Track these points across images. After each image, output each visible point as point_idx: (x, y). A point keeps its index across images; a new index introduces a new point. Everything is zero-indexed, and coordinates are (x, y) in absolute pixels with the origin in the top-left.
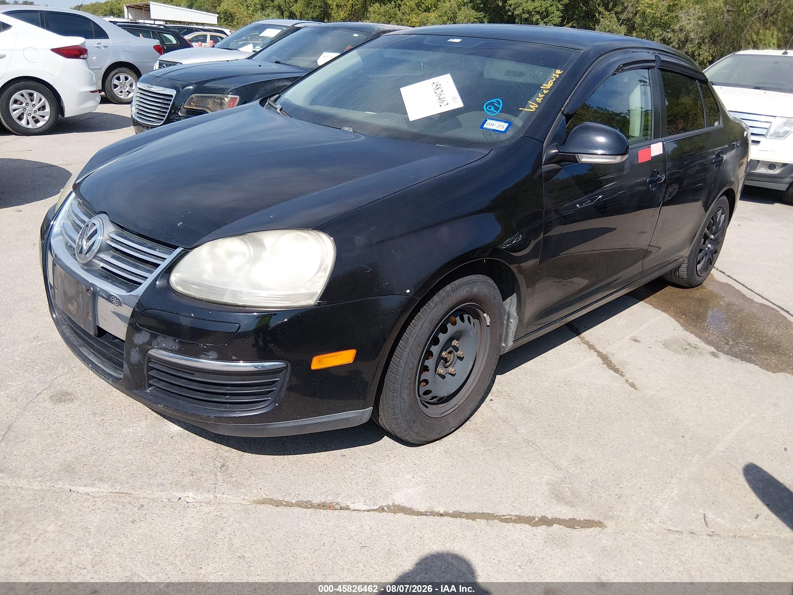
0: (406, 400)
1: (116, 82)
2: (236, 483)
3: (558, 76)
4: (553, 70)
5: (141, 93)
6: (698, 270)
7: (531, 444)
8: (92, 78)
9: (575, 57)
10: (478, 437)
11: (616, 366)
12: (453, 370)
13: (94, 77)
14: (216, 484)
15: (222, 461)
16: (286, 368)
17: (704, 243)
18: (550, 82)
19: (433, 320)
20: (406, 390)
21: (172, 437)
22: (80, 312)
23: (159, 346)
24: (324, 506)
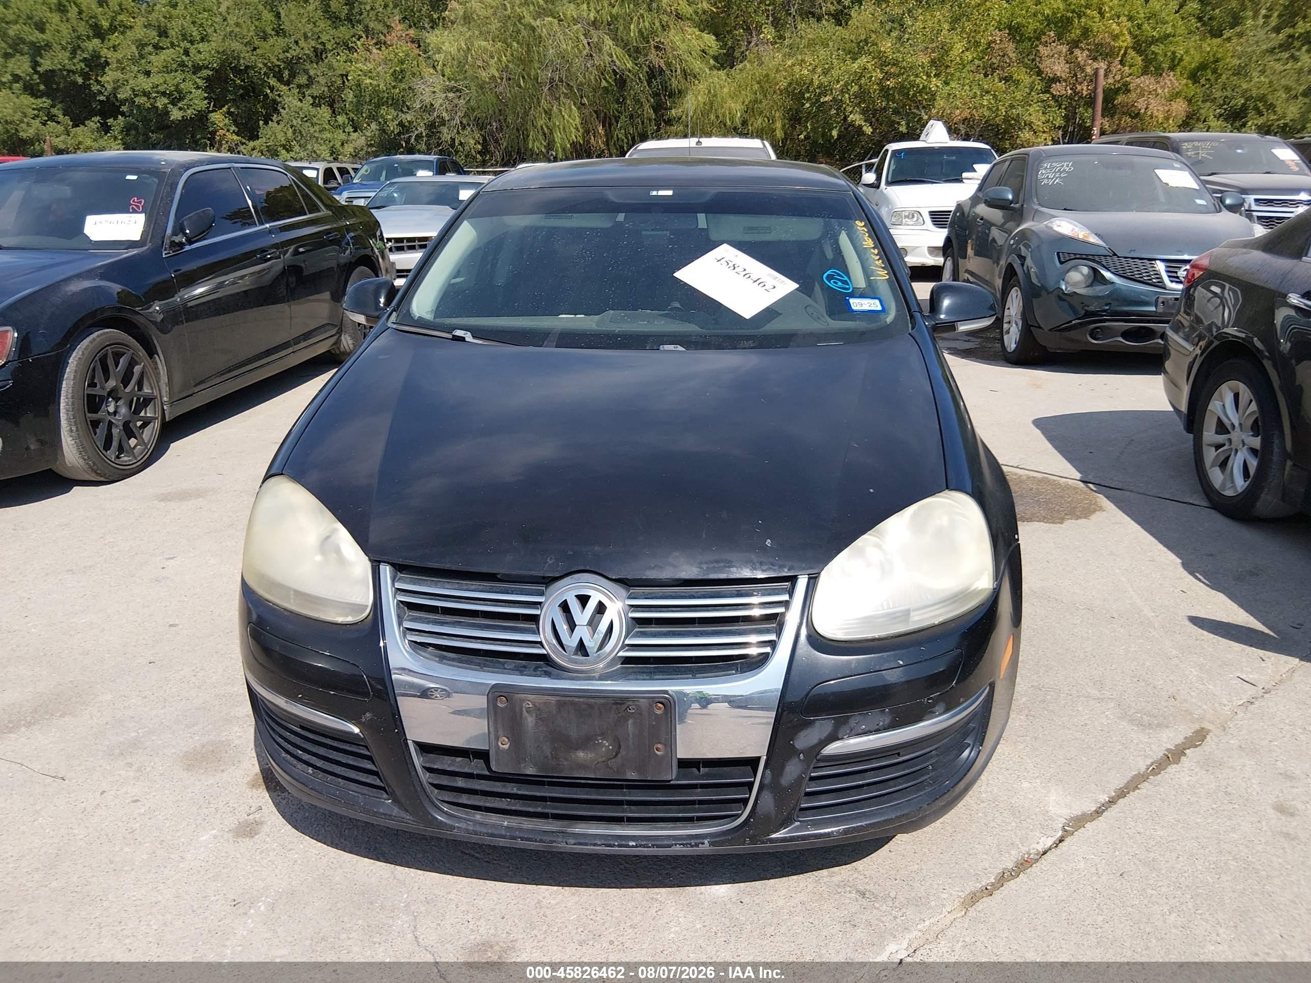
3: (865, 229)
18: (865, 238)
22: (623, 752)
23: (853, 732)
24: (1024, 865)
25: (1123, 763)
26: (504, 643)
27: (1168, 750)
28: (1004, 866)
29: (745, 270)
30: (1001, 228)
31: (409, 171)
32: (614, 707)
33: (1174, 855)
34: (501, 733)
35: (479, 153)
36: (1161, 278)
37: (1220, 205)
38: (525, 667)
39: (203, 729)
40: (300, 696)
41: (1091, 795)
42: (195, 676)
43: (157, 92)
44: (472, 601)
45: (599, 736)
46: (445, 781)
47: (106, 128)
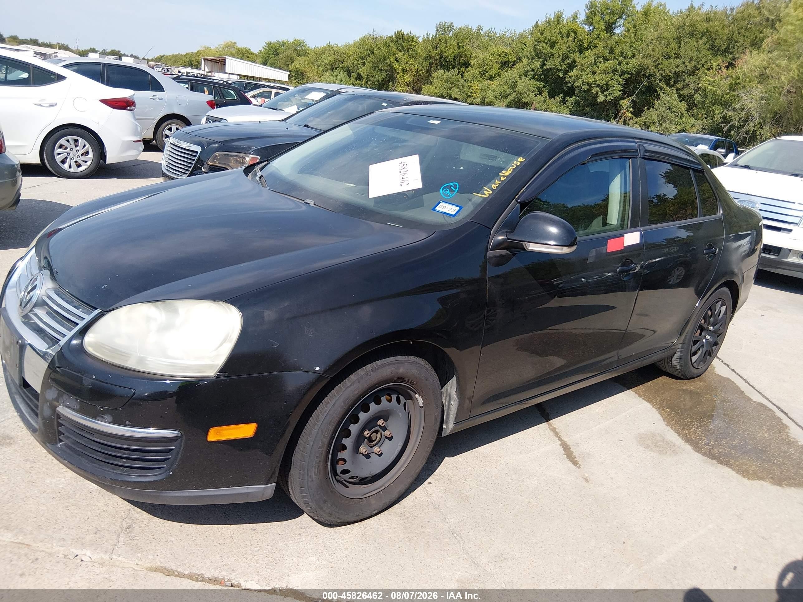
0: (314, 479)
1: (167, 132)
2: (136, 546)
3: (519, 164)
4: (516, 157)
5: (171, 148)
6: (693, 362)
7: (456, 536)
8: (137, 128)
9: (540, 146)
10: (402, 522)
11: (576, 458)
12: (378, 450)
13: (139, 128)
14: (116, 545)
15: (130, 522)
16: (181, 437)
17: (700, 334)
18: (509, 169)
19: (347, 399)
20: (314, 468)
21: (91, 492)
23: (64, 404)
24: (215, 581)
28: (204, 573)
43: (595, 84)
47: (564, 102)
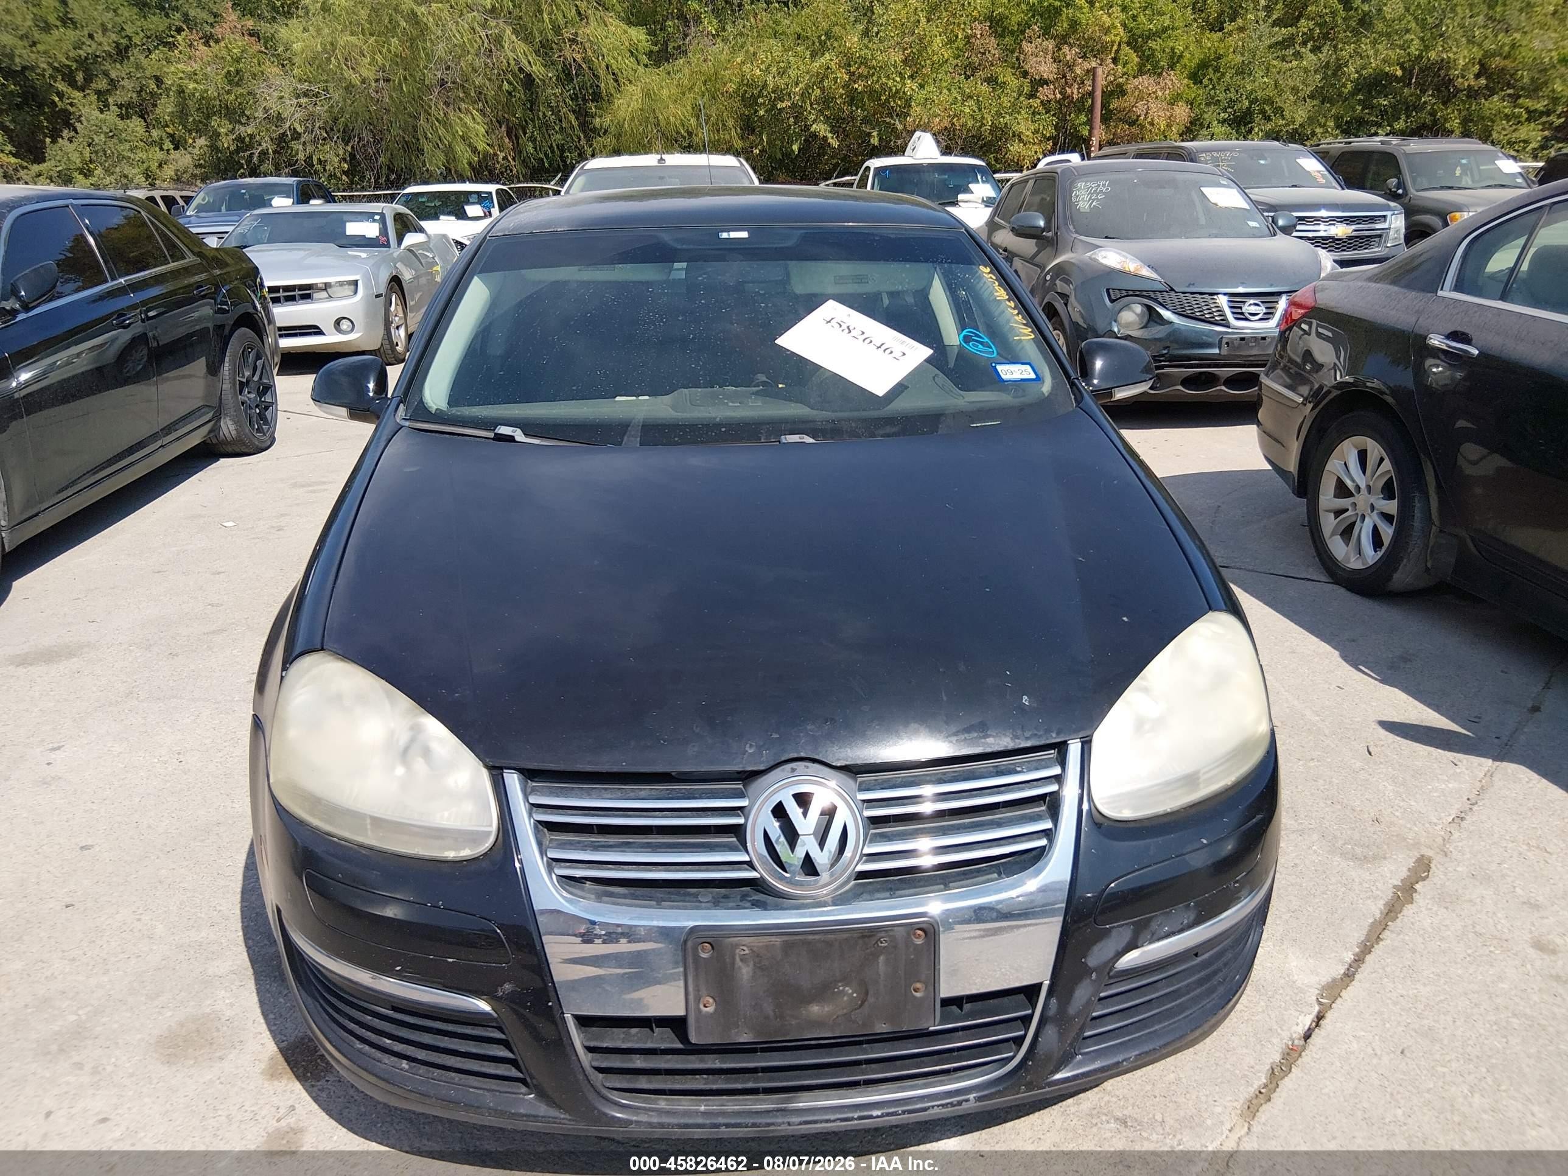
3: (992, 276)
18: (996, 288)
22: (871, 999)
23: (1155, 937)
24: (1291, 1056)
25: (1354, 909)
26: (697, 867)
27: (1395, 887)
28: (1272, 1061)
29: (863, 333)
30: (1031, 260)
31: (259, 199)
32: (860, 942)
33: (1449, 1019)
34: (703, 992)
35: (344, 172)
36: (1223, 315)
37: (1274, 229)
38: (726, 897)
39: (174, 999)
40: (398, 968)
41: (1334, 954)
42: (139, 920)
44: (645, 813)
45: (840, 981)
46: (616, 1062)
